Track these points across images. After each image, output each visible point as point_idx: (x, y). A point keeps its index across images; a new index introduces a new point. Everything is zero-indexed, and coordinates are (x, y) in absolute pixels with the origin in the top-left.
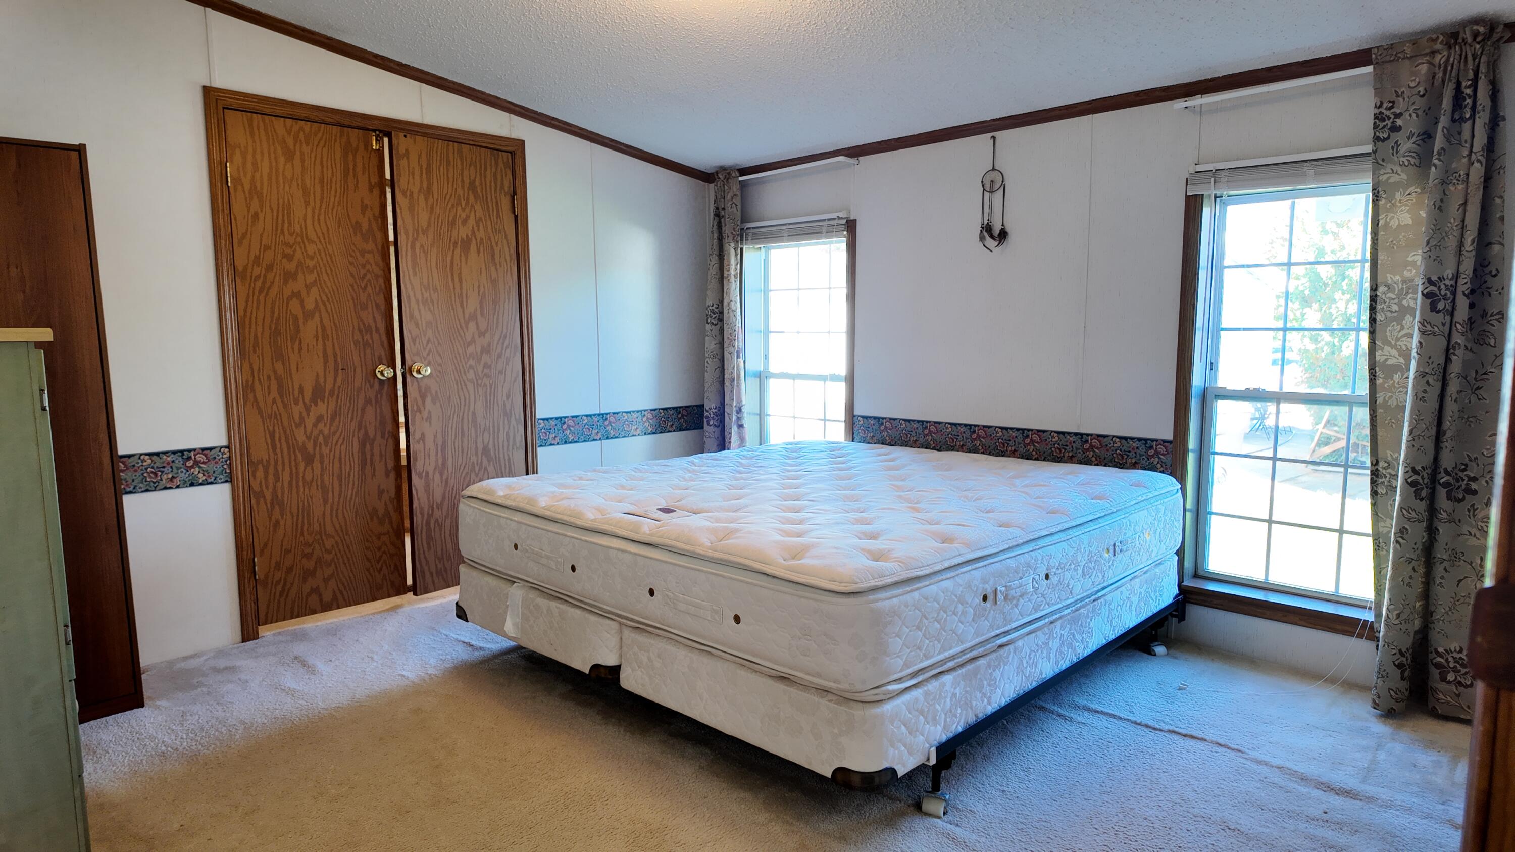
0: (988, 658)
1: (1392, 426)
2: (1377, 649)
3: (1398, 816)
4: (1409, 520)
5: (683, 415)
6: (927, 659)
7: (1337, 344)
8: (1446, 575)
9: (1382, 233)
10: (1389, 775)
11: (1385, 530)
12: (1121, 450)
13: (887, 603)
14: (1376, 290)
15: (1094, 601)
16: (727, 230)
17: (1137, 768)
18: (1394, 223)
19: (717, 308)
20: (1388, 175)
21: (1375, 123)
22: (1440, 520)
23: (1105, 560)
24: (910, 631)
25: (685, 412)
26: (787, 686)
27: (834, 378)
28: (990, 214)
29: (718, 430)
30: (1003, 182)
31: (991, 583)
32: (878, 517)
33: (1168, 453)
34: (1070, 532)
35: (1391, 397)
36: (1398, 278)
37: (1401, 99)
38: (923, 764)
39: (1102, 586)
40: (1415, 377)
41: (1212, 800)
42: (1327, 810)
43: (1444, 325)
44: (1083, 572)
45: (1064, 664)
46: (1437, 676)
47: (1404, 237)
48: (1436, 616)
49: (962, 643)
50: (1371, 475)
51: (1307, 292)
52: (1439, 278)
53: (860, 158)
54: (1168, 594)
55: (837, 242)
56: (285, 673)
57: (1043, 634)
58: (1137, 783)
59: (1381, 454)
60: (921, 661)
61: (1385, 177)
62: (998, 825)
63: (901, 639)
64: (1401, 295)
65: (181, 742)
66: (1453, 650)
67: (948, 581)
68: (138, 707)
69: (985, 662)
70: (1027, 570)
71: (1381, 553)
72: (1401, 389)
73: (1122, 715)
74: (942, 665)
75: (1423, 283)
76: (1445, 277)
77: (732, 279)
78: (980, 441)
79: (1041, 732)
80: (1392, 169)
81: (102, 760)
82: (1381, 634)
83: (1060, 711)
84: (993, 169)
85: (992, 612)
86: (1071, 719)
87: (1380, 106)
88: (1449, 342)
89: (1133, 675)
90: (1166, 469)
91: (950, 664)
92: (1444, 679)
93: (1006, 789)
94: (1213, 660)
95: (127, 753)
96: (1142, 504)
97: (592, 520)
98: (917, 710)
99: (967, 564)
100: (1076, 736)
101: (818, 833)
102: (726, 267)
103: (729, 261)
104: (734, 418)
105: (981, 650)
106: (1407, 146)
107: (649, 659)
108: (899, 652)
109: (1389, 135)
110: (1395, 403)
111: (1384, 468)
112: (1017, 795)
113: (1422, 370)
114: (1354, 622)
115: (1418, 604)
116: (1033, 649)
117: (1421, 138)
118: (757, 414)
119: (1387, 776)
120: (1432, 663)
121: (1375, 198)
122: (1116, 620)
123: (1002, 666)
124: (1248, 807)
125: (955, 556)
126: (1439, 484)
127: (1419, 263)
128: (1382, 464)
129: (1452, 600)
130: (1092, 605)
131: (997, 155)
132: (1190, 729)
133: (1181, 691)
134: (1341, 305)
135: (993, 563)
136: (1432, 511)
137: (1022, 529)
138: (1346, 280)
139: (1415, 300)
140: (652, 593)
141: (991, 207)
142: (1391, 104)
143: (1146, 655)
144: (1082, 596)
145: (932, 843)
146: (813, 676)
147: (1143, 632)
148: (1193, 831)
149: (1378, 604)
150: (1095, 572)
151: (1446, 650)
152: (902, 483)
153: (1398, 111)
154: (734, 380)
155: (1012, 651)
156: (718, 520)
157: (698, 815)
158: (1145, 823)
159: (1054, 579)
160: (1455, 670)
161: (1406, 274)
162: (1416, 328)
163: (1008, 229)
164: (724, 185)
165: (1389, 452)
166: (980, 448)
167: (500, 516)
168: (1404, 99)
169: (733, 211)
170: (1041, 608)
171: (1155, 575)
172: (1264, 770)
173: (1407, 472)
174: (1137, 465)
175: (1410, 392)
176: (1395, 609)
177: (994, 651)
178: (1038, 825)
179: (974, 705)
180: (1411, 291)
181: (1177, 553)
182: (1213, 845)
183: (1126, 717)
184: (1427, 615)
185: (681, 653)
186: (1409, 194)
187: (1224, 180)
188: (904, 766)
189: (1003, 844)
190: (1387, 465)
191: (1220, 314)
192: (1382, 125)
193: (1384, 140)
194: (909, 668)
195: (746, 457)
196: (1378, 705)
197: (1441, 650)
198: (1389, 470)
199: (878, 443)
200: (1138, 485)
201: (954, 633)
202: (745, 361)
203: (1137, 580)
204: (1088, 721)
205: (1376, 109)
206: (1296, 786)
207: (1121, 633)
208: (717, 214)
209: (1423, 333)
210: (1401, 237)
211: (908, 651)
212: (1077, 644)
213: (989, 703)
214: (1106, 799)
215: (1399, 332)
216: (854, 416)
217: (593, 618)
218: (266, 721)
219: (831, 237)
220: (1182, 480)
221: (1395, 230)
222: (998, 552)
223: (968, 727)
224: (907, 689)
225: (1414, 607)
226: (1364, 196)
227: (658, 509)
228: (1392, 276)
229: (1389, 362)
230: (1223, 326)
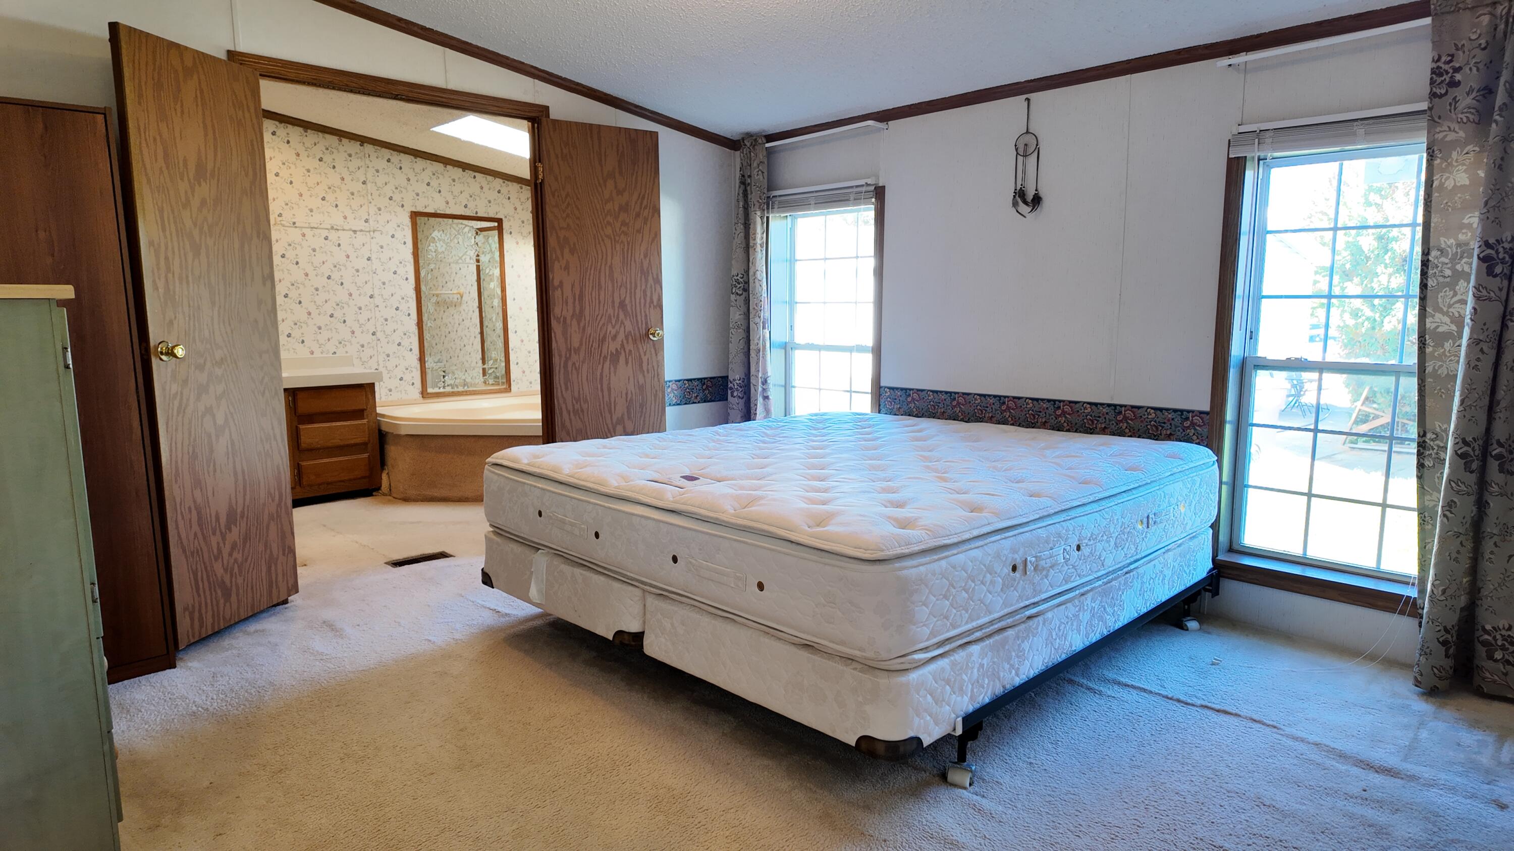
0: (1016, 629)
1: (1441, 396)
2: (1420, 626)
3: (1441, 795)
4: (1458, 492)
5: (707, 386)
6: (954, 628)
7: (1378, 319)
8: (1495, 550)
9: (1436, 194)
10: (1432, 754)
11: (1431, 504)
12: (1155, 422)
13: (914, 571)
14: (1428, 254)
15: (1126, 573)
16: (754, 197)
17: (1168, 742)
18: (1449, 184)
19: (742, 278)
20: (1445, 133)
21: (1431, 79)
22: (1491, 494)
23: (1138, 532)
24: (937, 600)
25: (709, 384)
26: (811, 654)
27: (860, 349)
28: (1023, 179)
29: (742, 402)
30: (1037, 145)
31: (1021, 552)
32: (905, 486)
33: (1204, 425)
34: (1103, 503)
35: (1441, 366)
36: (1452, 241)
37: (1460, 53)
38: (949, 734)
39: (1135, 558)
40: (1468, 345)
41: (1247, 776)
42: (1367, 788)
43: (1501, 290)
44: (1115, 544)
45: (1095, 637)
46: (1484, 655)
47: (1460, 198)
48: (1484, 592)
49: (990, 613)
50: (1418, 446)
51: (1348, 266)
52: (1497, 241)
53: (890, 123)
54: (1201, 568)
55: (865, 210)
56: (314, 636)
57: (1074, 606)
58: (1169, 757)
59: (1428, 426)
60: (948, 631)
61: (1440, 136)
62: (1025, 797)
63: (927, 608)
64: (1455, 259)
65: (211, 703)
66: (1501, 627)
67: (976, 550)
68: (170, 668)
69: (1013, 633)
70: (1058, 540)
71: (1427, 527)
72: (1452, 358)
73: (1153, 690)
74: (969, 636)
75: (1480, 247)
76: (1504, 240)
77: (758, 248)
78: (1010, 412)
79: (1070, 705)
80: (1449, 127)
81: (135, 718)
82: (1425, 610)
83: (1090, 684)
84: (1027, 132)
85: (1021, 582)
86: (1100, 693)
87: (1438, 60)
88: (1506, 308)
89: (1164, 650)
90: (1202, 440)
91: (978, 634)
92: (1490, 657)
93: (1034, 761)
94: (1247, 635)
95: (159, 712)
96: (1177, 476)
97: (616, 488)
98: (943, 680)
99: (996, 533)
100: (1106, 709)
101: (842, 802)
102: (751, 236)
103: (755, 230)
104: (760, 389)
105: (1010, 621)
106: (1466, 101)
107: (672, 624)
108: (926, 621)
109: (1447, 91)
110: (1446, 373)
111: (1432, 440)
112: (1044, 768)
113: (1475, 337)
114: (1397, 598)
115: (1465, 580)
116: (1063, 621)
117: (1482, 93)
118: (782, 386)
119: (1429, 755)
120: (1479, 641)
121: (1430, 158)
122: (1149, 593)
123: (1031, 637)
124: (1284, 783)
125: (985, 525)
126: (1491, 455)
127: (1475, 226)
128: (1429, 435)
129: (1502, 576)
130: (1124, 578)
131: (1031, 117)
132: (1223, 705)
133: (1214, 666)
134: (1384, 279)
135: (1023, 533)
136: (1483, 484)
137: (1054, 499)
138: (1389, 254)
139: (1471, 264)
140: (675, 559)
141: (1024, 172)
142: (1450, 58)
143: (1178, 630)
144: (1114, 568)
145: (958, 814)
146: (837, 644)
147: (1175, 606)
148: (1226, 807)
149: (1422, 580)
150: (1127, 544)
151: (1493, 628)
152: (929, 453)
153: (1457, 65)
154: (759, 350)
155: (1041, 623)
156: (742, 488)
157: (721, 782)
158: (1177, 798)
159: (1085, 551)
160: (1503, 648)
161: (1461, 237)
162: (1471, 293)
163: (1042, 194)
164: (750, 152)
165: (1437, 424)
166: (1010, 419)
167: (525, 483)
168: (1464, 52)
169: (759, 179)
170: (1072, 579)
171: (1189, 548)
172: (1302, 747)
173: (1457, 443)
174: (1172, 437)
175: (1462, 360)
176: (1440, 585)
177: (1023, 622)
178: (1066, 798)
179: (1002, 676)
180: (1465, 255)
181: (1212, 526)
182: (1247, 821)
183: (1157, 691)
184: (1474, 591)
185: (705, 620)
186: (1467, 153)
187: (1269, 141)
188: (930, 735)
189: (1030, 816)
190: (1435, 436)
191: (1261, 282)
192: (1439, 80)
193: (1441, 96)
194: (935, 637)
195: (771, 428)
196: (1420, 682)
197: (1488, 627)
198: (1437, 442)
199: (905, 415)
200: (1174, 456)
201: (982, 602)
202: (770, 332)
203: (1170, 553)
204: (1118, 695)
205: (1433, 64)
206: (1334, 763)
207: (1153, 606)
208: (743, 183)
209: (1477, 298)
210: (1456, 198)
211: (935, 620)
212: (1109, 617)
213: (1017, 675)
214: (1136, 773)
215: (1452, 297)
216: (881, 387)
217: (616, 585)
218: (294, 683)
219: (859, 204)
220: (1218, 452)
221: (1450, 191)
222: (1028, 522)
223: (995, 698)
224: (934, 658)
225: (1461, 582)
226: (1417, 156)
227: (681, 477)
228: (1446, 240)
229: (1440, 330)
230: (1264, 293)
